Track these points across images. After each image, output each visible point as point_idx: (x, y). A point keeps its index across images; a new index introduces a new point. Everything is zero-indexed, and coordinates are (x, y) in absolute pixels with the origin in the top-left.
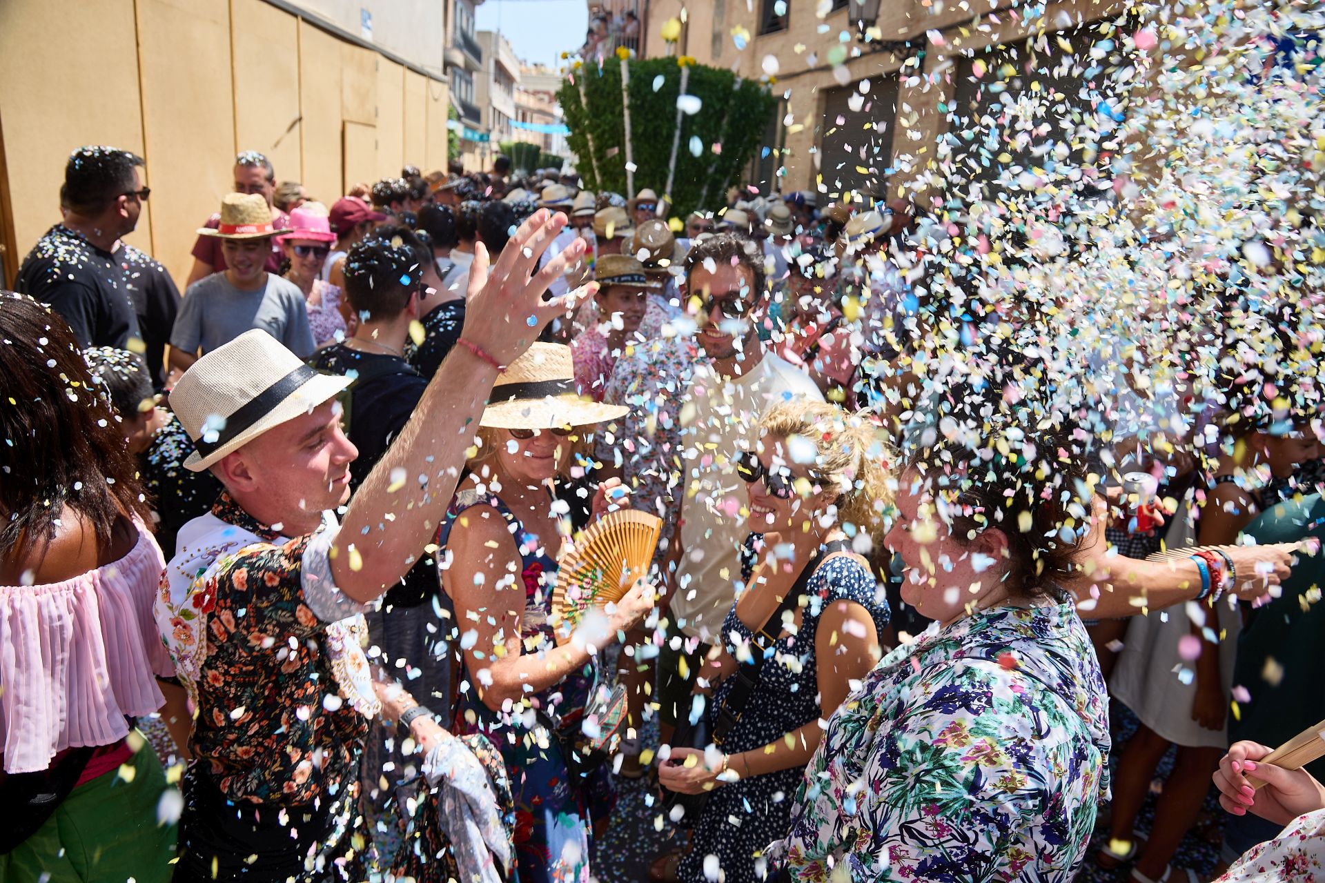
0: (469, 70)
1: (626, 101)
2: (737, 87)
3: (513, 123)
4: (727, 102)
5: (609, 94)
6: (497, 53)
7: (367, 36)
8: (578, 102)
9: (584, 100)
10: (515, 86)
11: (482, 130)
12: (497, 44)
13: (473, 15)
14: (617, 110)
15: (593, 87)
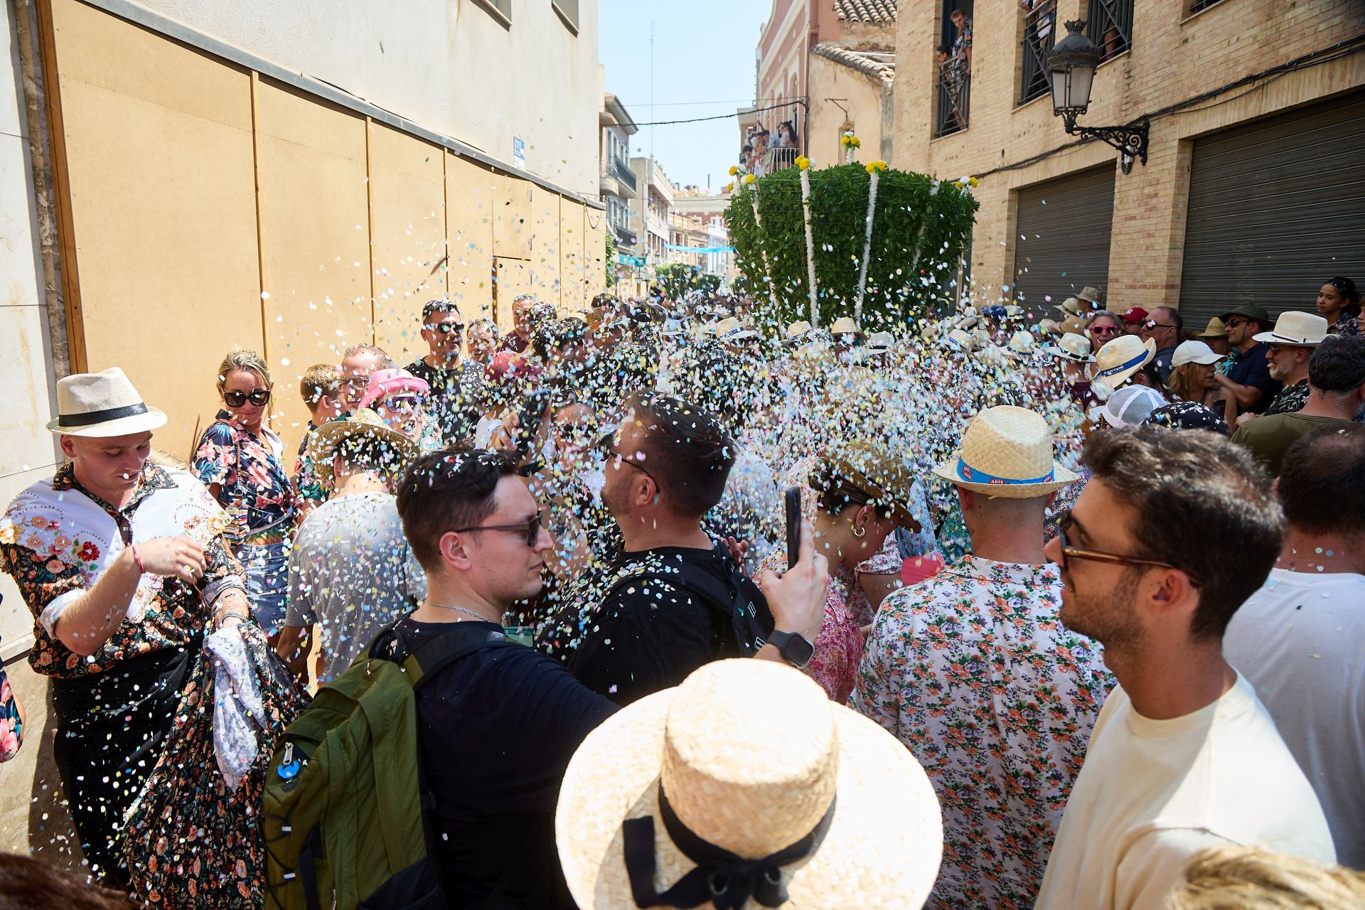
0: (623, 197)
1: (807, 216)
2: (934, 192)
3: (667, 246)
4: (924, 210)
5: (786, 209)
6: (650, 178)
7: (520, 165)
8: (751, 219)
9: (758, 218)
10: (669, 209)
11: (638, 254)
12: (650, 169)
13: (627, 144)
14: (797, 227)
15: (769, 203)
